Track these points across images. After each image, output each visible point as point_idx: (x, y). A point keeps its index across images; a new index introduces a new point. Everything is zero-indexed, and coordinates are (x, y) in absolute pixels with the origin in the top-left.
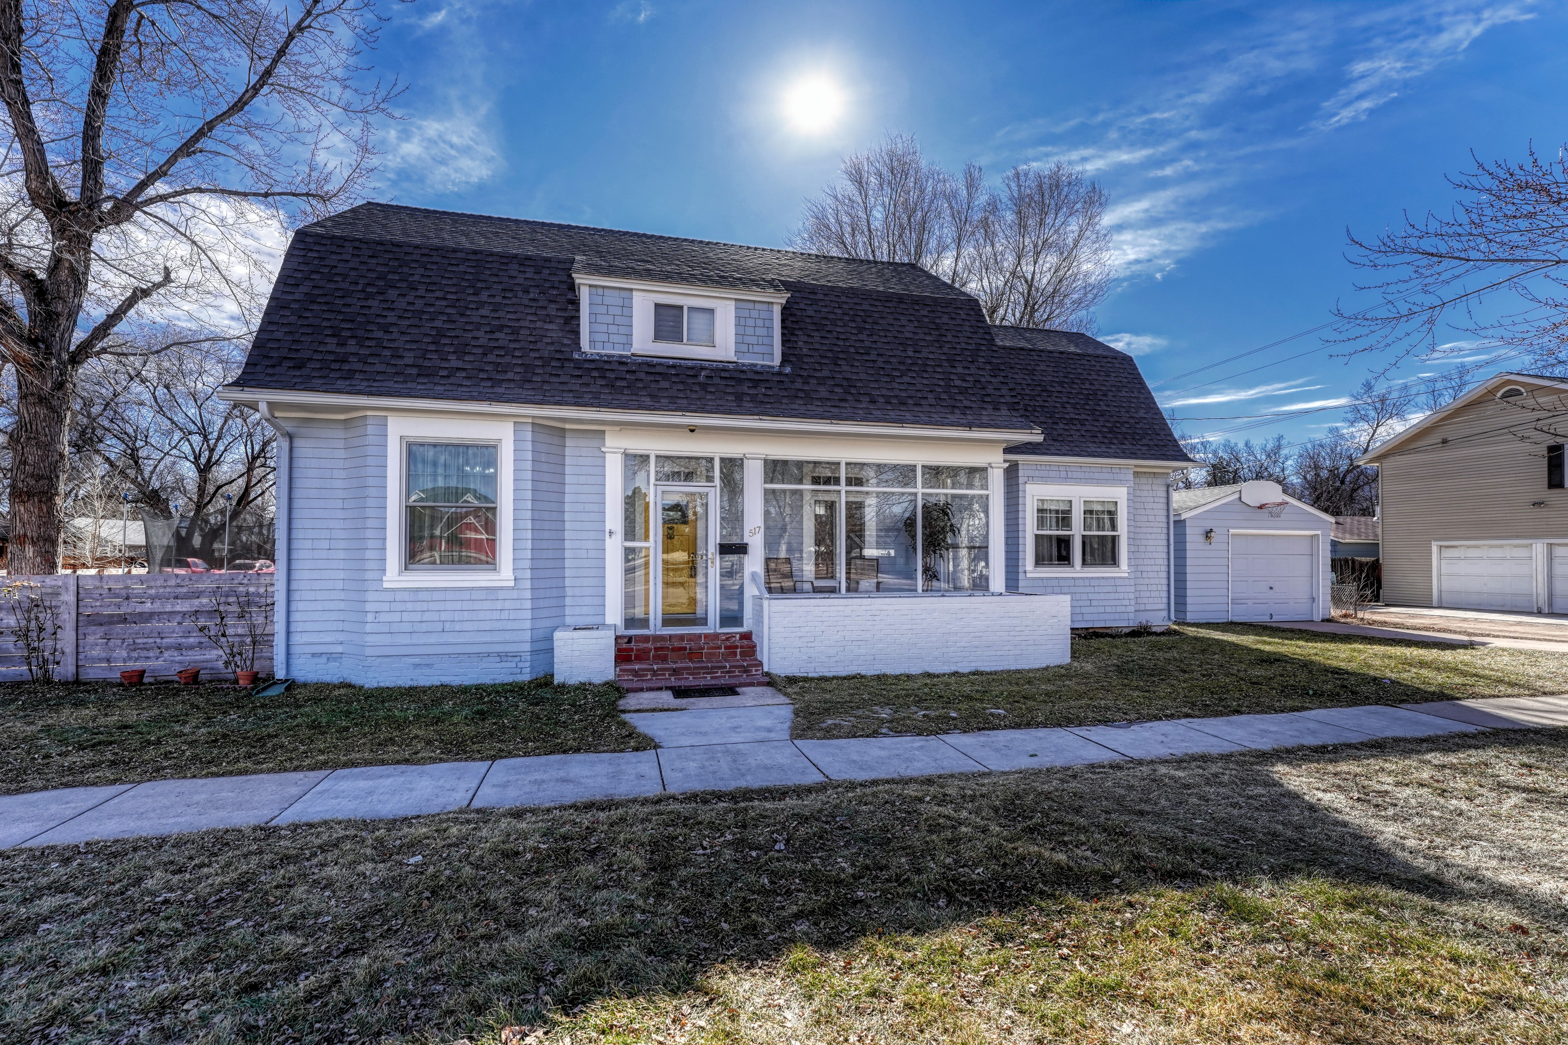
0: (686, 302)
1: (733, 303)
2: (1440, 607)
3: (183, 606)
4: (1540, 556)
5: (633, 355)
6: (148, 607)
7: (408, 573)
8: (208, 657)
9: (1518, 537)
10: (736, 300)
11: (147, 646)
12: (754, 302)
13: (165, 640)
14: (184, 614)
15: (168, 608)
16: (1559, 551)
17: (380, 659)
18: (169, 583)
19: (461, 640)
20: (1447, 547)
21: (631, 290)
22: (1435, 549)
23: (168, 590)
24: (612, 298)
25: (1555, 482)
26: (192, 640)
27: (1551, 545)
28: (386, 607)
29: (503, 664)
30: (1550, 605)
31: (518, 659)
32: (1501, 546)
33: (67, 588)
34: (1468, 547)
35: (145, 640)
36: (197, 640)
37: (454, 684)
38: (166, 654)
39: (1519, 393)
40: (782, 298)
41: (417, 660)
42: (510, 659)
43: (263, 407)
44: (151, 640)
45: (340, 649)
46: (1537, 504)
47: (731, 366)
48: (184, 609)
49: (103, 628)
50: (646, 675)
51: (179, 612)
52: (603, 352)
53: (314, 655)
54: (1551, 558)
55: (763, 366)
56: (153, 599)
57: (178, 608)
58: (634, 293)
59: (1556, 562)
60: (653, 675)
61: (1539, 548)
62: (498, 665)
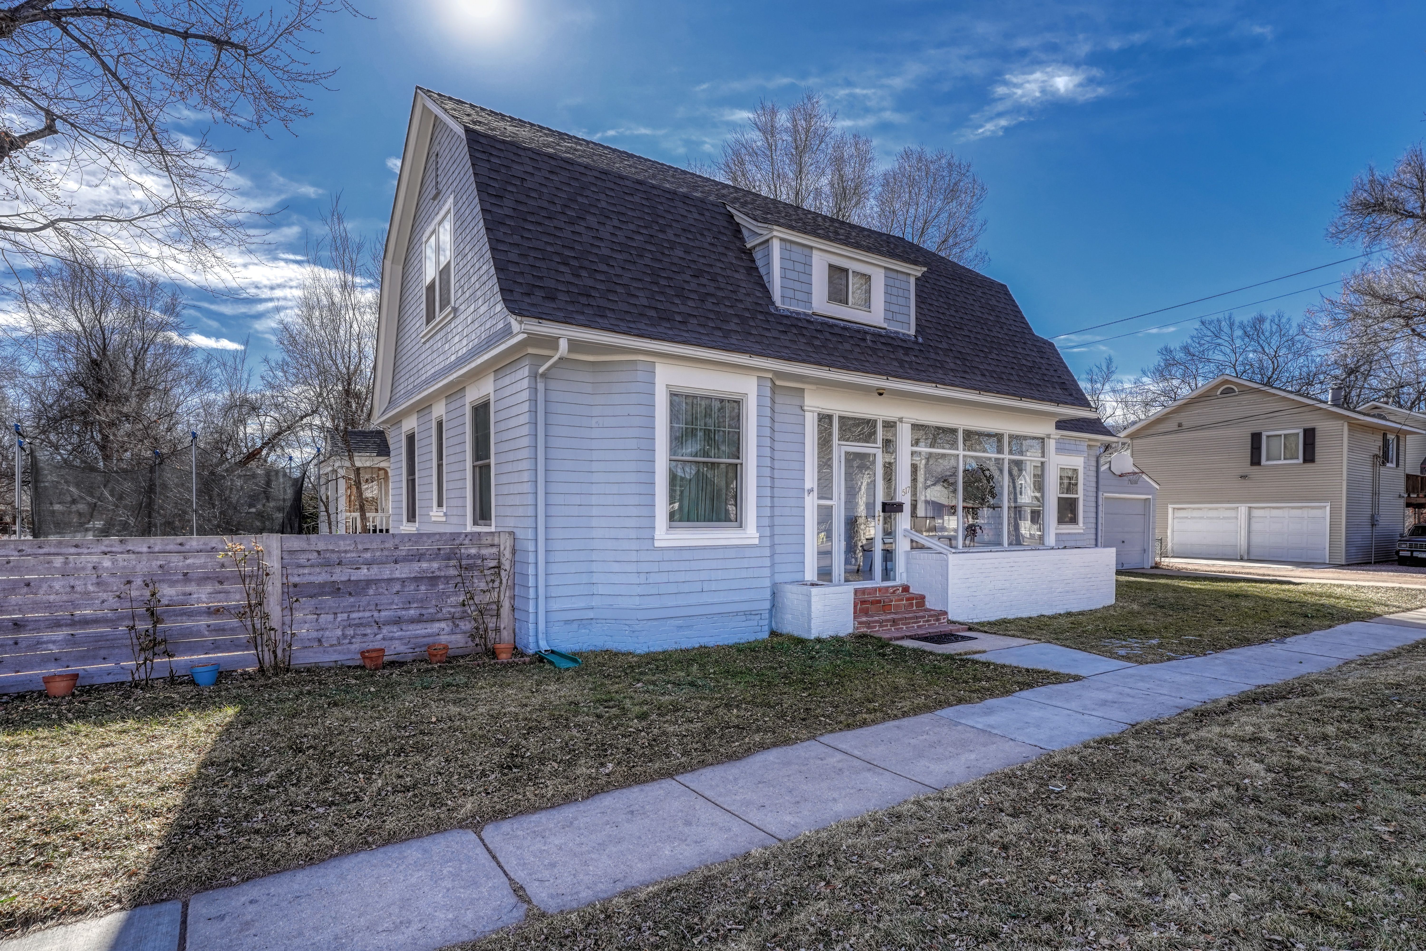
0: (853, 266)
1: (883, 271)
2: (1172, 557)
3: (402, 571)
4: (1243, 516)
5: (814, 314)
6: (364, 573)
7: (673, 531)
8: (429, 631)
9: (1228, 502)
10: (886, 268)
11: (364, 621)
12: (897, 271)
13: (383, 614)
14: (403, 581)
15: (386, 574)
16: (1256, 513)
17: (649, 623)
18: (387, 545)
19: (716, 600)
20: (1179, 509)
21: (811, 248)
22: (1170, 511)
23: (386, 553)
24: (797, 254)
25: (1255, 460)
26: (412, 612)
27: (1250, 508)
28: (655, 567)
29: (748, 623)
30: (1248, 553)
31: (758, 617)
32: (1216, 509)
33: (269, 553)
34: (1194, 509)
35: (361, 614)
36: (418, 612)
37: (711, 644)
38: (385, 630)
39: (1233, 391)
40: (918, 271)
41: (680, 622)
42: (753, 617)
43: (563, 344)
44: (367, 614)
45: (591, 614)
46: (1243, 477)
47: (883, 332)
48: (404, 576)
49: (313, 601)
50: (875, 627)
51: (398, 579)
52: (792, 308)
53: (567, 622)
54: (1250, 518)
55: (904, 334)
56: (369, 563)
57: (397, 575)
58: (815, 252)
59: (1253, 520)
60: (880, 627)
61: (1243, 509)
62: (744, 624)
